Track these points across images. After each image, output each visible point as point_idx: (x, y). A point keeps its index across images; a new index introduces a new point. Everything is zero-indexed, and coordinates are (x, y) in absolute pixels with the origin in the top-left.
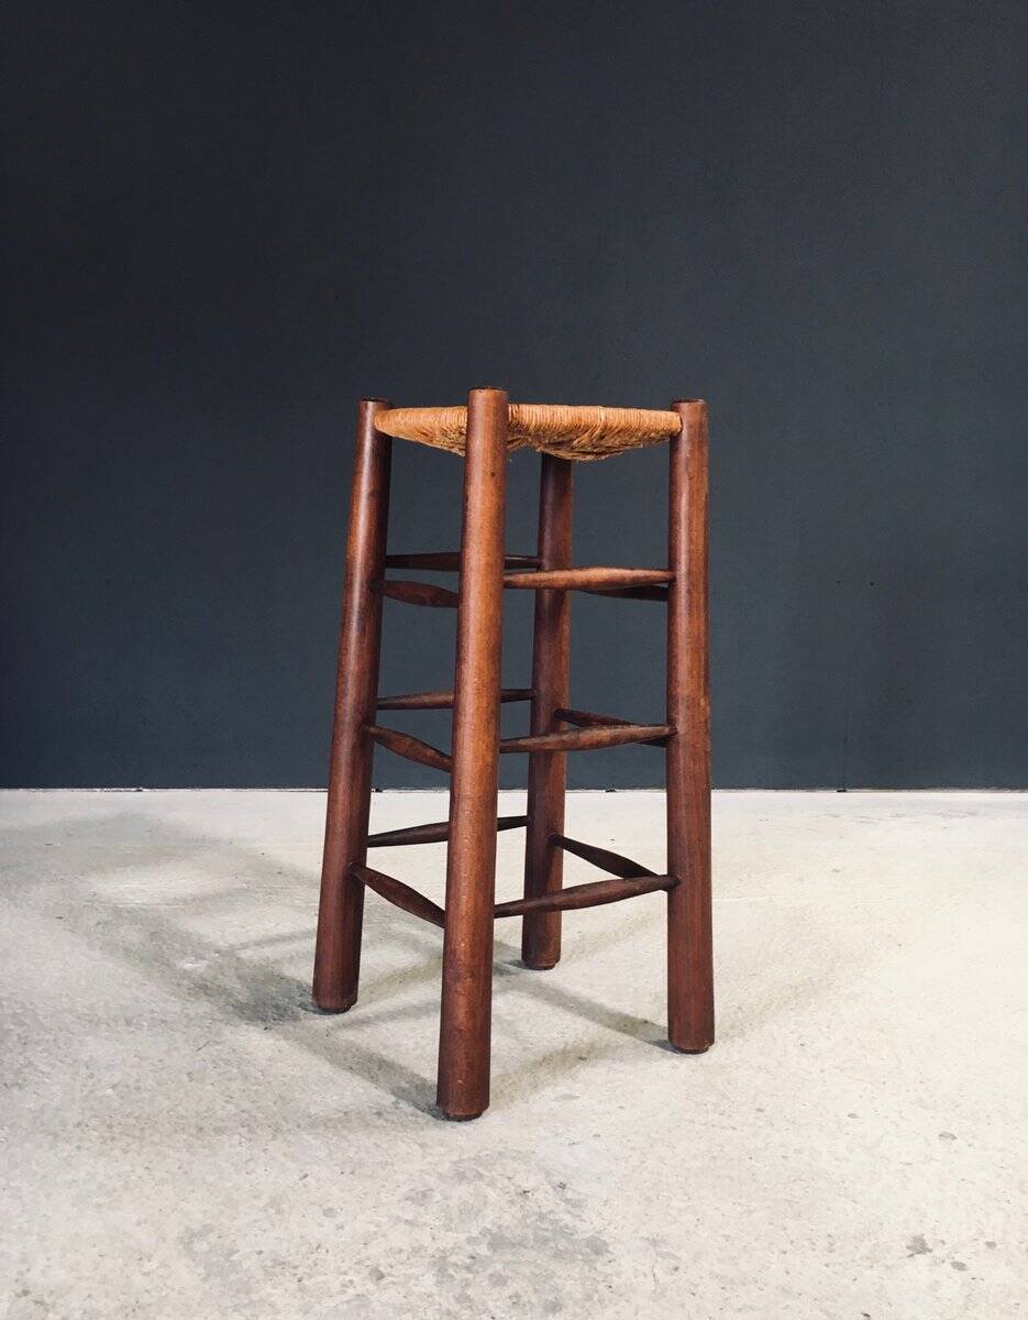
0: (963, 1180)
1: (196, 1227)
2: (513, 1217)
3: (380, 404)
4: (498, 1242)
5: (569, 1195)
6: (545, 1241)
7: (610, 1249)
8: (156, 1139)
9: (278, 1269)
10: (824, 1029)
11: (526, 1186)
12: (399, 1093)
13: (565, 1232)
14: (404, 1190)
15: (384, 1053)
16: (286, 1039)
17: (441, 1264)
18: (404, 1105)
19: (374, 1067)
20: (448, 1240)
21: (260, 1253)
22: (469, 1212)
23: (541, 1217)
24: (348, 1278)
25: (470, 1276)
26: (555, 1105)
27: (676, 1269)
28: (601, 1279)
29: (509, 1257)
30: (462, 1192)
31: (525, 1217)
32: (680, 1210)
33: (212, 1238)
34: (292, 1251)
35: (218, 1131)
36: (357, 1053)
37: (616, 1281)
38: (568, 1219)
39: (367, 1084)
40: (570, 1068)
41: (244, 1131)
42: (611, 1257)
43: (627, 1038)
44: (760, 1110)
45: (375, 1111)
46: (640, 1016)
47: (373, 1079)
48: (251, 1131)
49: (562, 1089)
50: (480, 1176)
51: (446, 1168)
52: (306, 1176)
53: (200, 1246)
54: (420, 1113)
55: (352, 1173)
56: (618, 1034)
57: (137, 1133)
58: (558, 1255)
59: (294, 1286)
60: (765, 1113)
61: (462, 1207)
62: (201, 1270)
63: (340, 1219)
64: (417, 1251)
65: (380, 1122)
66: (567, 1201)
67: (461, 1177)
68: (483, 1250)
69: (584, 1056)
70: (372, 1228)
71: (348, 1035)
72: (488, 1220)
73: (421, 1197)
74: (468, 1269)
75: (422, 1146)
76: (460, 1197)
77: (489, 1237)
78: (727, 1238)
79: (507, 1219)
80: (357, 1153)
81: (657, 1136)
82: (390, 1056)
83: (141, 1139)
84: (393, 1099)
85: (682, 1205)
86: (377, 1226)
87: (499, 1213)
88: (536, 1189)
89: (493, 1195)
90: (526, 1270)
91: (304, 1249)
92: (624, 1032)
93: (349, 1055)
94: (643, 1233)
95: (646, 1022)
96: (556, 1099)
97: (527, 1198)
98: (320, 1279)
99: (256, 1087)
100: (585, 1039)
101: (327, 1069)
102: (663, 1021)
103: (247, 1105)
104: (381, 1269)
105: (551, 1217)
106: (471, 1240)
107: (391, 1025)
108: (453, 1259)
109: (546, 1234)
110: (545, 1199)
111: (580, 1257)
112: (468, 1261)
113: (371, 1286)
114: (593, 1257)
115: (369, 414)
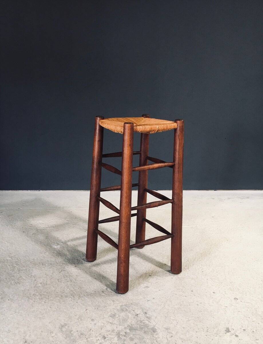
0: (239, 311)
1: (63, 324)
2: (135, 322)
3: (101, 118)
4: (131, 329)
5: (148, 315)
6: (142, 328)
7: (157, 331)
8: (52, 299)
9: (82, 336)
10: (208, 267)
11: (138, 313)
12: (107, 286)
13: (146, 326)
14: (109, 314)
15: (103, 274)
16: (80, 269)
17: (118, 335)
18: (108, 289)
19: (101, 278)
20: (120, 328)
21: (77, 331)
22: (125, 320)
23: (141, 322)
24: (98, 338)
25: (125, 338)
26: (144, 289)
27: (172, 336)
28: (155, 339)
29: (134, 333)
30: (123, 314)
31: (137, 322)
32: (173, 320)
33: (66, 327)
34: (85, 330)
35: (66, 297)
36: (97, 274)
37: (158, 340)
38: (147, 322)
39: (100, 283)
40: (147, 279)
41: (72, 297)
42: (157, 333)
43: (161, 269)
44: (192, 291)
45: (102, 291)
46: (164, 263)
47: (101, 282)
48: (74, 297)
49: (145, 285)
50: (127, 310)
51: (119, 308)
52: (87, 310)
53: (64, 329)
54: (112, 292)
55: (97, 309)
56: (159, 268)
57: (47, 297)
58: (145, 332)
59: (85, 340)
60: (193, 292)
61: (123, 319)
62: (65, 336)
63: (95, 322)
64: (113, 331)
65: (103, 294)
66: (147, 317)
67: (122, 310)
68: (128, 331)
69: (151, 275)
70: (102, 324)
71: (95, 269)
72: (129, 322)
73: (113, 316)
74: (125, 336)
75: (113, 301)
76: (122, 316)
77: (129, 327)
78: (184, 328)
79: (133, 323)
80: (98, 303)
81: (168, 298)
82: (105, 275)
83: (48, 299)
84: (106, 287)
85: (173, 318)
86: (104, 324)
87: (131, 321)
88: (140, 314)
89: (130, 315)
90: (138, 336)
91: (87, 330)
92: (160, 267)
93: (95, 275)
94: (164, 327)
95: (165, 264)
96: (144, 288)
97: (138, 316)
98: (91, 338)
99: (74, 284)
100: (151, 270)
101: (90, 278)
102: (169, 264)
103: (72, 289)
104: (105, 336)
105: (143, 322)
106: (125, 328)
107: (105, 265)
108: (121, 333)
109: (142, 326)
110: (142, 317)
111: (150, 333)
112: (125, 334)
113: (103, 341)
114: (153, 333)
115: (98, 121)
